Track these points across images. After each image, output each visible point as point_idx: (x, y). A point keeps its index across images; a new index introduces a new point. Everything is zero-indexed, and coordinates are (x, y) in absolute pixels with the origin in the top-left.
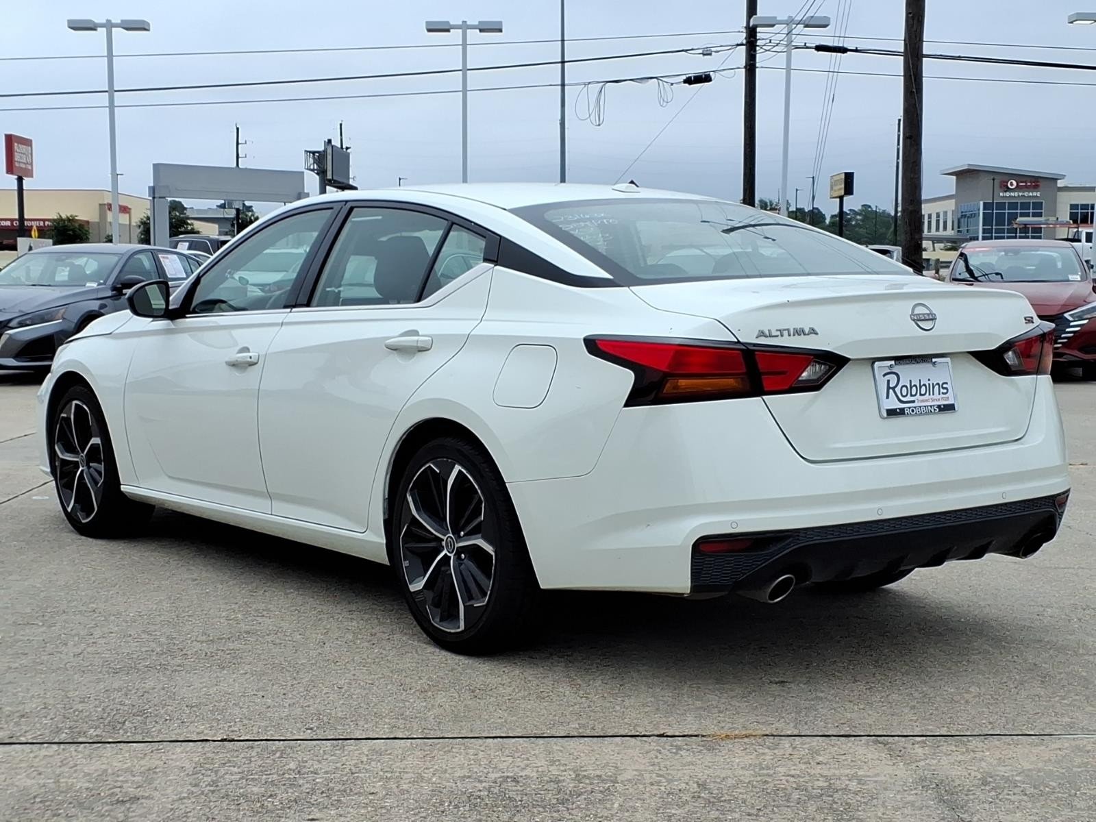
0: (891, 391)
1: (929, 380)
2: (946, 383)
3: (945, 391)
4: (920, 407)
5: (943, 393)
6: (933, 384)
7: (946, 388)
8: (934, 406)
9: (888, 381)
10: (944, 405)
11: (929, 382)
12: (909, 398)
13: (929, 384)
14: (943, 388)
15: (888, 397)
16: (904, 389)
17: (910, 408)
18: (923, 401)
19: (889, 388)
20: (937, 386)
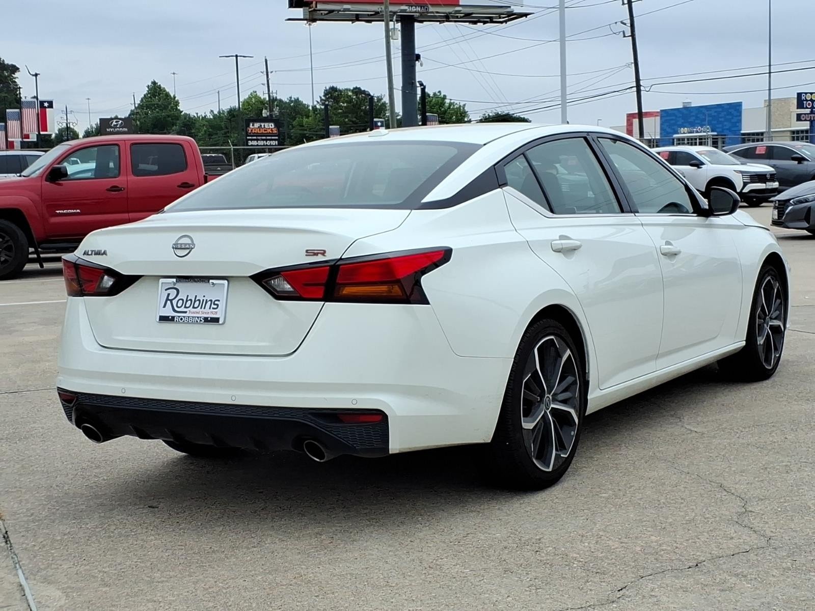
0: (169, 302)
1: (204, 296)
2: (219, 301)
3: (216, 307)
4: (189, 317)
5: (213, 308)
6: (207, 300)
7: (217, 305)
8: (200, 317)
9: (169, 294)
10: (211, 318)
11: (204, 298)
12: (182, 309)
13: (203, 300)
14: (214, 304)
15: (164, 307)
16: (181, 301)
17: (179, 317)
18: (194, 313)
19: (167, 299)
20: (210, 302)
